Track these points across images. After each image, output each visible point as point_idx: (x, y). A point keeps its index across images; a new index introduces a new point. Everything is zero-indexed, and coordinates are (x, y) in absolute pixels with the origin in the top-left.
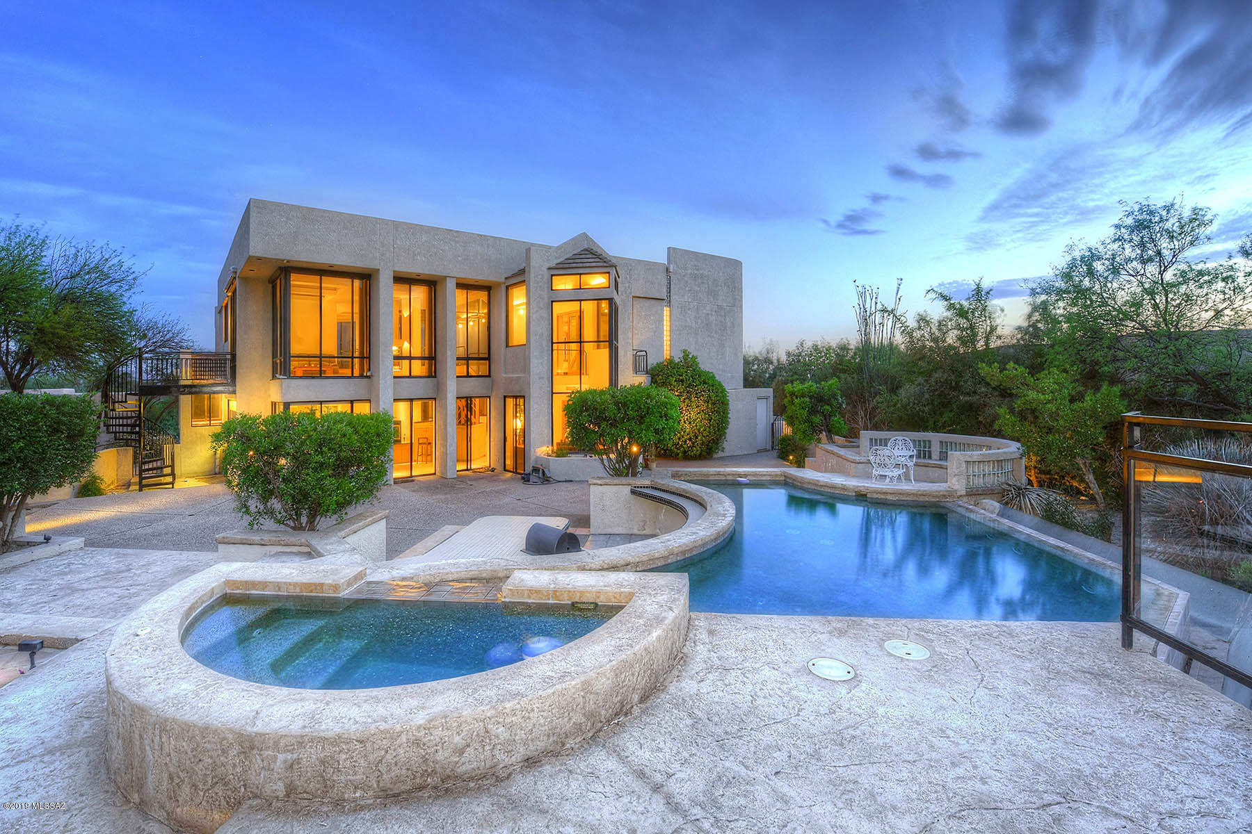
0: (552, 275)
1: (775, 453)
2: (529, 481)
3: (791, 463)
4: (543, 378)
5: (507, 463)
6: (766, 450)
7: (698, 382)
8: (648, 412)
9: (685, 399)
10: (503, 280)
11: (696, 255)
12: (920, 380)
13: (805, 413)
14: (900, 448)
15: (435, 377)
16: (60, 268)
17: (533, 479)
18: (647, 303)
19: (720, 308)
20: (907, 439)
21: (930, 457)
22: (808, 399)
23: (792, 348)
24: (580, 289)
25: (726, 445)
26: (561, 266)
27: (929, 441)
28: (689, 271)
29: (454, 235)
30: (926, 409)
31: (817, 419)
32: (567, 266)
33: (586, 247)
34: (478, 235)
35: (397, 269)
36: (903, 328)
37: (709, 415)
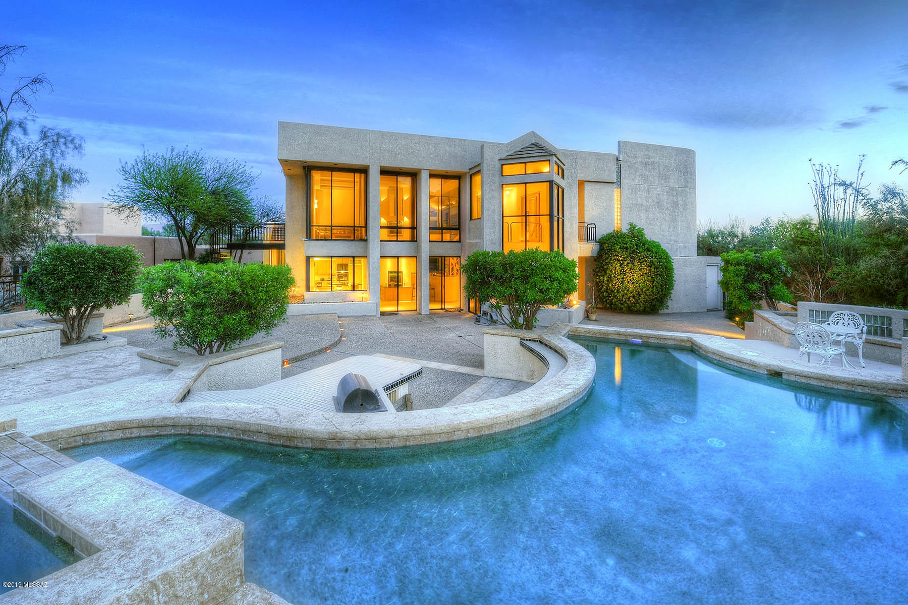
0: (503, 165)
1: (723, 313)
2: (479, 321)
3: (737, 324)
4: (495, 244)
5: (470, 306)
6: (716, 310)
7: (641, 250)
8: (534, 273)
9: (628, 263)
10: (468, 171)
11: (647, 147)
12: (886, 252)
13: (740, 280)
14: (846, 323)
15: (416, 241)
16: (212, 176)
17: (482, 320)
18: (598, 186)
19: (672, 189)
20: (855, 314)
21: (890, 335)
22: (743, 268)
23: (757, 223)
24: (526, 174)
25: (670, 303)
26: (510, 157)
27: (890, 319)
28: (640, 160)
29: (428, 139)
30: (893, 282)
31: (754, 287)
32: (515, 157)
33: (533, 141)
34: (447, 138)
35: (383, 165)
36: (865, 201)
37: (652, 278)
